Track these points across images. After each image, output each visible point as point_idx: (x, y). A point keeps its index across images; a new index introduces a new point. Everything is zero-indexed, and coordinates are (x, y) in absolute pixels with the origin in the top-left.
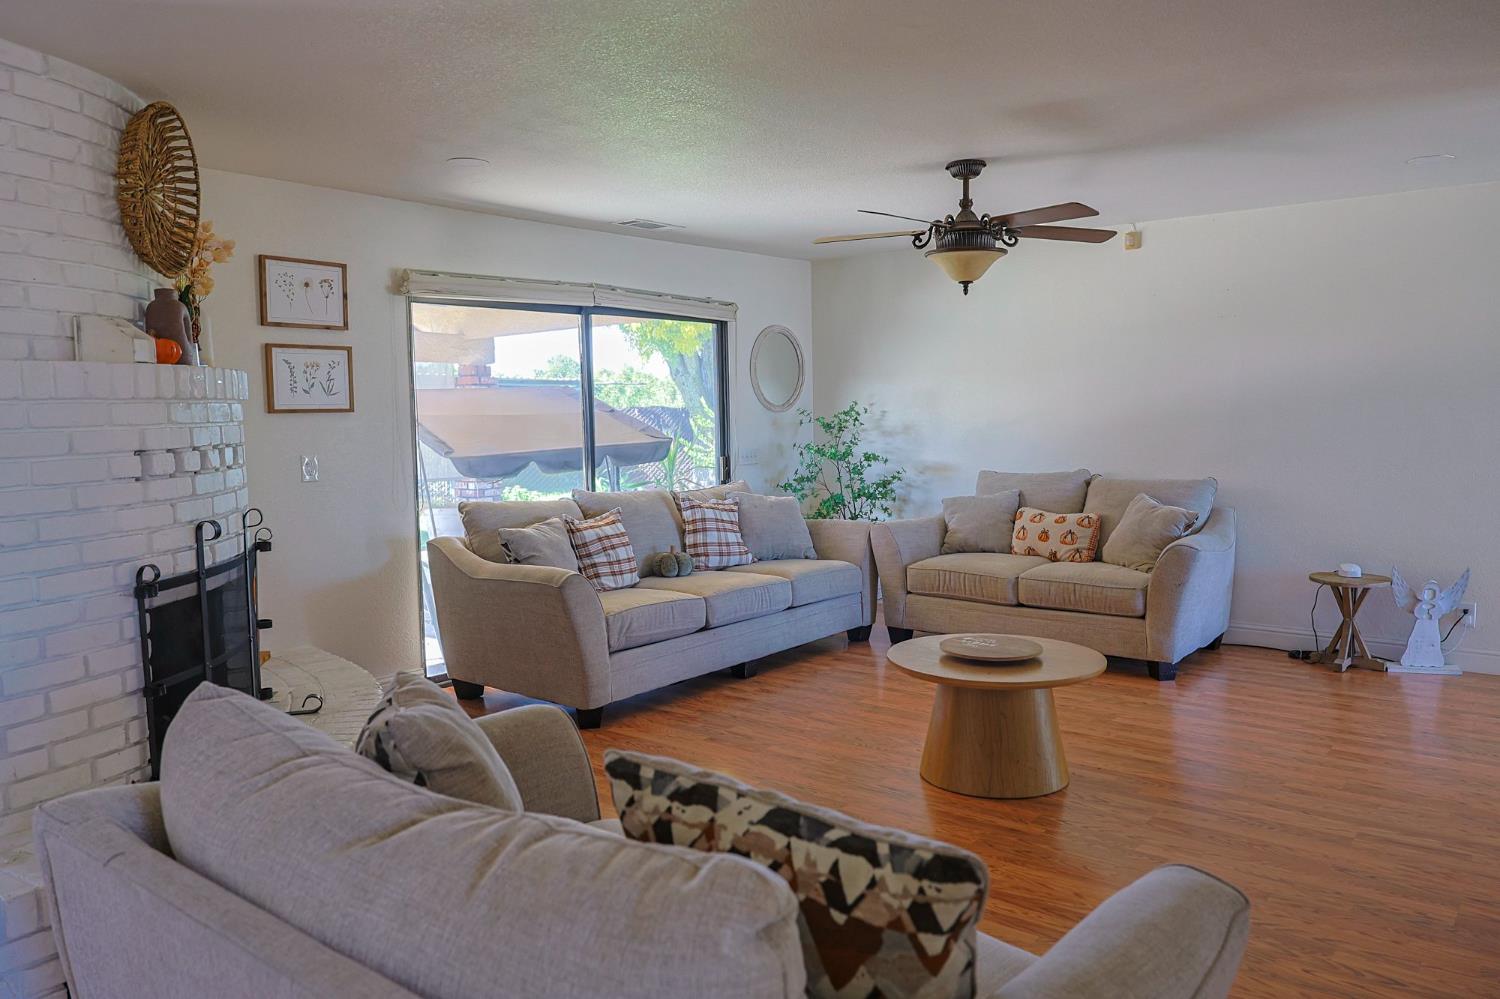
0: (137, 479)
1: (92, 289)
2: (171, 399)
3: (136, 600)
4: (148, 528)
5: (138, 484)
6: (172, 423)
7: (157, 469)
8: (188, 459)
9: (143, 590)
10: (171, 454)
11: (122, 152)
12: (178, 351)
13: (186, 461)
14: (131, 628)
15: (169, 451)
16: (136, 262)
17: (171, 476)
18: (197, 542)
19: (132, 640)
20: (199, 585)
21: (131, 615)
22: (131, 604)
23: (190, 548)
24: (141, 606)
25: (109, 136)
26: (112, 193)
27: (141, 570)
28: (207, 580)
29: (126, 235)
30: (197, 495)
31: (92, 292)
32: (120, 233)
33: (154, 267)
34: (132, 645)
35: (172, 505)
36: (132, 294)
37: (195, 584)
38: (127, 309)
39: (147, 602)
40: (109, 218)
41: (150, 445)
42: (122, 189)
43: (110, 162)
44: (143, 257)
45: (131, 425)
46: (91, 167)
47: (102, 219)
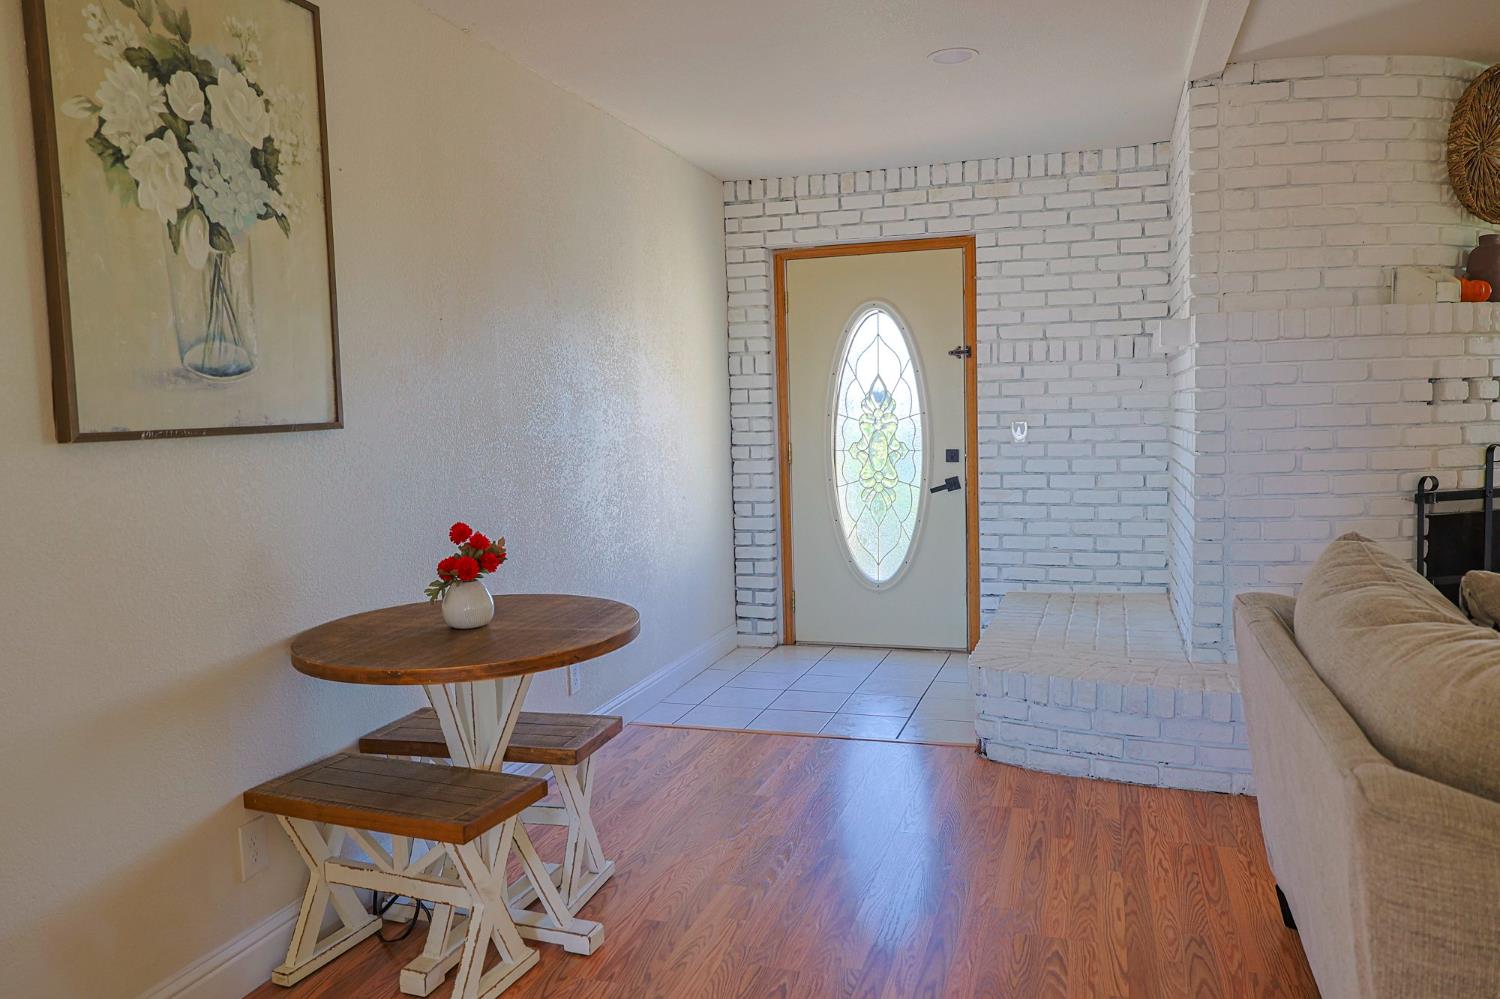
0: (1429, 403)
1: (1415, 244)
2: (1469, 333)
3: (1416, 505)
4: (1435, 445)
5: (1430, 407)
6: (1469, 354)
7: (1449, 395)
8: (1484, 387)
9: (1423, 496)
10: (1466, 383)
11: (1453, 120)
12: (1487, 290)
13: (1481, 389)
14: (1410, 528)
15: (1464, 379)
16: (1465, 214)
17: (1464, 401)
18: (1486, 463)
19: (1410, 538)
20: (1485, 502)
21: (1410, 516)
22: (1411, 508)
23: (1480, 468)
24: (1420, 510)
25: (1445, 108)
26: (1443, 158)
27: (1423, 480)
28: (1494, 499)
29: (1455, 193)
30: (1491, 421)
31: (1415, 247)
32: (1448, 192)
33: (1479, 217)
34: (1410, 542)
35: (1461, 428)
36: (1458, 243)
37: (1481, 501)
38: (1451, 257)
39: (1427, 509)
40: (1438, 180)
41: (1442, 373)
42: (1450, 153)
43: (1442, 130)
44: (1471, 210)
45: (1425, 357)
46: (1424, 140)
47: (1432, 183)
